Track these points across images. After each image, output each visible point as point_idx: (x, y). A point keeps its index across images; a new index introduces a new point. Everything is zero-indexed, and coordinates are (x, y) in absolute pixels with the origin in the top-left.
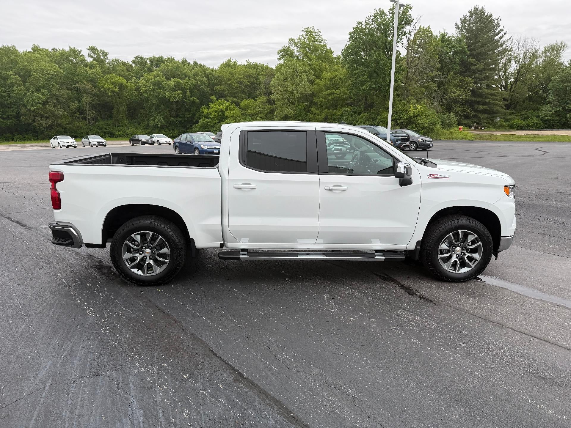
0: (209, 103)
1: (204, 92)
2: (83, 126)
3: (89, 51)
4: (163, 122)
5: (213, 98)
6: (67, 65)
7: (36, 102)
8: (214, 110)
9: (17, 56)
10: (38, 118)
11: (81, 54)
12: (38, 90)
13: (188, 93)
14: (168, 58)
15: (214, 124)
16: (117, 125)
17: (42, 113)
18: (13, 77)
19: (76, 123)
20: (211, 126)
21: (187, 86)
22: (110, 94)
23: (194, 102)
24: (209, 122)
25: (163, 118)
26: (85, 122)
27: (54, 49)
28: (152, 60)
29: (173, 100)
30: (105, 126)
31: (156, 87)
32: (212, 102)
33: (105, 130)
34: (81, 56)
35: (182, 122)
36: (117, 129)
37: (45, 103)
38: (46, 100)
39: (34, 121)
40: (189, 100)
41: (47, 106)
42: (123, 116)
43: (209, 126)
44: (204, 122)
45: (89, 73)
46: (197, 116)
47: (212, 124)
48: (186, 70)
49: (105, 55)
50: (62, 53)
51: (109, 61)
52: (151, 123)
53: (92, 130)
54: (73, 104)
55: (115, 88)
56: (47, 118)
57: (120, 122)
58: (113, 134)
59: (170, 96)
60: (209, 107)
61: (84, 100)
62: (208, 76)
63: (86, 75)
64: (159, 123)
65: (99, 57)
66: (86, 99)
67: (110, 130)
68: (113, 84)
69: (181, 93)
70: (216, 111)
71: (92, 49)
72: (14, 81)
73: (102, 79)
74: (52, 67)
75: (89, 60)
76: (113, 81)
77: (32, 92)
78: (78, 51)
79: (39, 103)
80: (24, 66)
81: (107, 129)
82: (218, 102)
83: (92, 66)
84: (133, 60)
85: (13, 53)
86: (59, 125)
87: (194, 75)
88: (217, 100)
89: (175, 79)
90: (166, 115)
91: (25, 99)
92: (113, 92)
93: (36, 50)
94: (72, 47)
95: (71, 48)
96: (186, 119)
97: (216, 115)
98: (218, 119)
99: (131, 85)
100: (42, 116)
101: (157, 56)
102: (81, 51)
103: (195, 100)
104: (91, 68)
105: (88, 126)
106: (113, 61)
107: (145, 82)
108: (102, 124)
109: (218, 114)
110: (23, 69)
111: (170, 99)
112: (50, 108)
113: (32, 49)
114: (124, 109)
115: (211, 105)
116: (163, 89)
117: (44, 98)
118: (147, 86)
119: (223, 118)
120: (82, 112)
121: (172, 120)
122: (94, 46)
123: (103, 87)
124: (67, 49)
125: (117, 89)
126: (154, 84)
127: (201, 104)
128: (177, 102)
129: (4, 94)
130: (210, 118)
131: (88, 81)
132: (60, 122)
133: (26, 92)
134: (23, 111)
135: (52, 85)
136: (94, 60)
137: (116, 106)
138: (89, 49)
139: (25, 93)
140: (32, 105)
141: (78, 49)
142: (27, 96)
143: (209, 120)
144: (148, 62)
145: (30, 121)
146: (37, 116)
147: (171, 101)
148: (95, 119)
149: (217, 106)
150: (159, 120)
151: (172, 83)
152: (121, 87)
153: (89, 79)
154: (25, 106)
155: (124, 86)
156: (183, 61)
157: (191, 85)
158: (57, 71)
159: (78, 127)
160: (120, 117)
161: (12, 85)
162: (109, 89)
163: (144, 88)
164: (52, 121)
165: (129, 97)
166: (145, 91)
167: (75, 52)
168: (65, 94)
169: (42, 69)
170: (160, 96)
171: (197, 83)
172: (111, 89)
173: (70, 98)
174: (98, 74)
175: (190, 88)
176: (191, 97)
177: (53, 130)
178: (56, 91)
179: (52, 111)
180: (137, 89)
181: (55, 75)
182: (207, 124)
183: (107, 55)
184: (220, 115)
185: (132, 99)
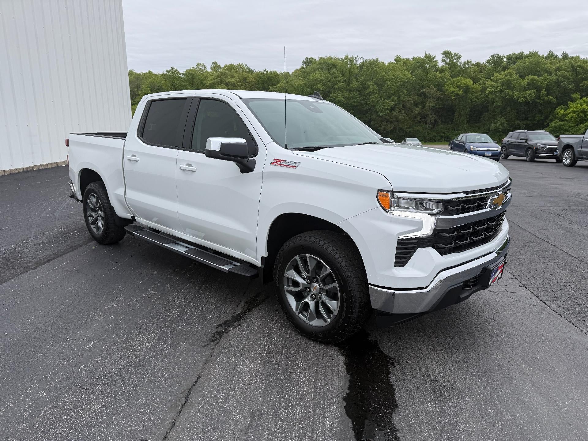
0: (569, 102)
1: (565, 89)
2: (421, 130)
3: (443, 56)
4: (506, 125)
5: (577, 95)
6: (419, 72)
7: (385, 108)
8: (572, 111)
9: (378, 68)
10: (384, 123)
11: (434, 60)
12: (389, 97)
13: (544, 92)
14: (530, 53)
15: (569, 127)
16: (456, 130)
17: (388, 118)
18: (371, 86)
19: (416, 128)
20: (565, 130)
21: (544, 84)
22: (453, 97)
23: (549, 102)
24: (562, 125)
25: (507, 121)
26: (425, 126)
27: (414, 58)
28: (509, 58)
29: (522, 100)
30: (443, 131)
31: (505, 87)
32: (573, 100)
33: (443, 134)
34: (434, 62)
35: (530, 125)
36: (455, 133)
37: (392, 109)
38: (394, 106)
39: (381, 126)
40: (543, 100)
41: (393, 112)
42: (463, 120)
43: (562, 130)
44: (556, 125)
45: (437, 77)
46: (550, 118)
47: (565, 128)
48: (549, 65)
49: (459, 57)
50: (418, 61)
51: (461, 64)
52: (492, 127)
53: (430, 134)
54: (417, 109)
55: (459, 91)
56: (391, 122)
57: (460, 126)
58: (450, 138)
59: (519, 97)
60: (568, 107)
61: (427, 105)
62: (576, 69)
63: (435, 80)
64: (501, 127)
65: (451, 61)
66: (430, 104)
67: (448, 134)
68: (458, 87)
69: (534, 92)
70: (575, 112)
71: (447, 54)
72: (371, 90)
73: (449, 82)
74: (405, 75)
75: (441, 64)
76: (459, 83)
77: (384, 100)
78: (432, 57)
79: (387, 109)
80: (382, 76)
81: (444, 133)
82: (581, 101)
83: (442, 70)
84: (487, 60)
85: (376, 65)
86: (401, 129)
87: (556, 70)
88: (581, 98)
89: (530, 76)
90: (511, 118)
91: (377, 106)
92: (457, 95)
93: (398, 59)
94: (428, 53)
95: (426, 55)
96: (535, 122)
97: (575, 116)
98: (577, 121)
99: (478, 87)
100: (388, 121)
101: (517, 52)
102: (435, 56)
103: (551, 99)
104: (440, 73)
105: (427, 130)
106: (465, 63)
107: (493, 83)
108: (441, 128)
109: (578, 115)
110: (381, 78)
111: (518, 100)
112: (395, 113)
113: (395, 60)
114: (466, 112)
115: (571, 104)
116: (513, 88)
117: (392, 104)
118: (494, 86)
119: (584, 120)
120: (424, 117)
121: (517, 123)
122: (449, 50)
123: (447, 90)
124: (423, 56)
125: (461, 92)
126: (503, 84)
127: (558, 104)
128: (527, 103)
129: (363, 102)
130: (566, 120)
131: (435, 86)
132: (401, 126)
133: (379, 99)
134: (374, 116)
135: (402, 92)
136: (446, 64)
137: (458, 110)
138: (443, 54)
139: (378, 101)
140: (381, 112)
141: (433, 54)
142: (379, 103)
143: (562, 123)
144: (505, 60)
145: (378, 126)
146: (383, 121)
147: (519, 102)
148: (435, 123)
149: (579, 105)
150: (501, 124)
151: (524, 82)
152: (467, 89)
153: (436, 84)
154: (376, 112)
155: (469, 89)
156: (549, 54)
157: (549, 83)
158: (409, 78)
159: (418, 131)
160: (460, 121)
161: (369, 94)
162: (453, 92)
163: (491, 89)
164: (395, 126)
165: (473, 100)
166: (491, 93)
167: (429, 58)
168: (411, 99)
169: (396, 77)
170: (508, 97)
171: (558, 79)
172: (456, 92)
173: (416, 104)
174: (446, 78)
175: (547, 85)
176: (547, 96)
177: (395, 134)
178: (404, 98)
179: (396, 116)
180: (484, 90)
181: (407, 82)
182: (560, 128)
183: (461, 57)
184: (581, 117)
185: (476, 102)
